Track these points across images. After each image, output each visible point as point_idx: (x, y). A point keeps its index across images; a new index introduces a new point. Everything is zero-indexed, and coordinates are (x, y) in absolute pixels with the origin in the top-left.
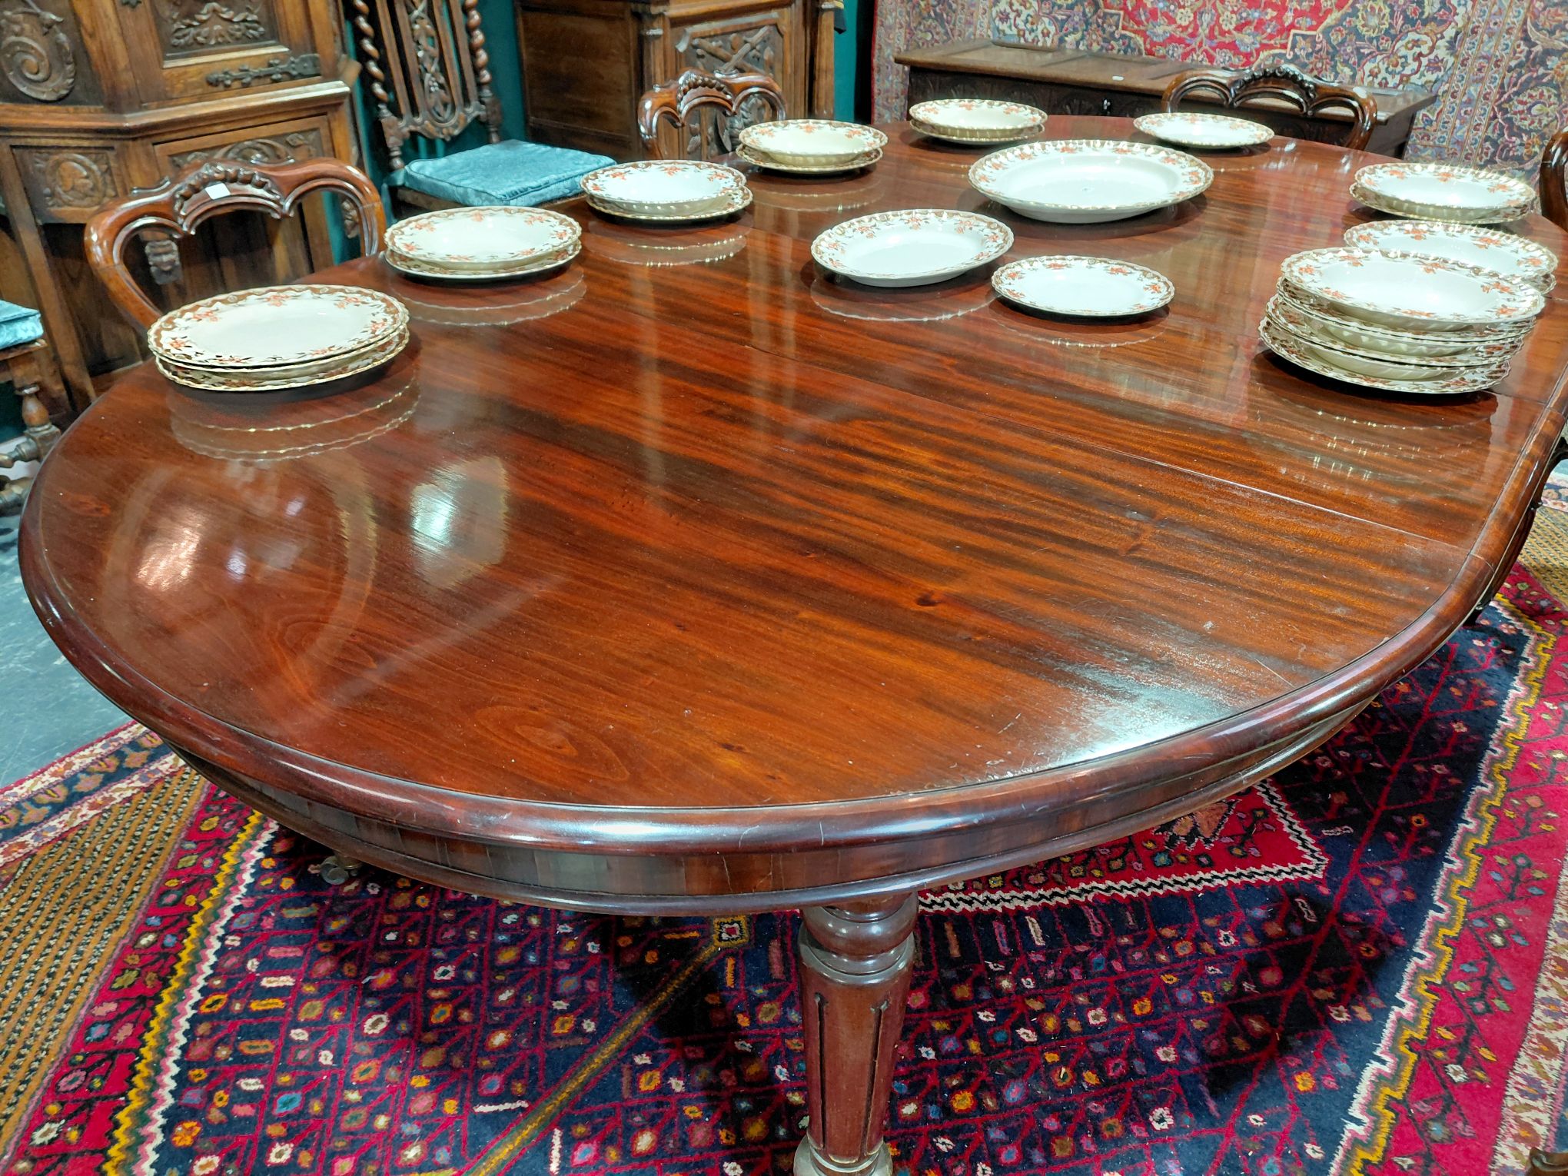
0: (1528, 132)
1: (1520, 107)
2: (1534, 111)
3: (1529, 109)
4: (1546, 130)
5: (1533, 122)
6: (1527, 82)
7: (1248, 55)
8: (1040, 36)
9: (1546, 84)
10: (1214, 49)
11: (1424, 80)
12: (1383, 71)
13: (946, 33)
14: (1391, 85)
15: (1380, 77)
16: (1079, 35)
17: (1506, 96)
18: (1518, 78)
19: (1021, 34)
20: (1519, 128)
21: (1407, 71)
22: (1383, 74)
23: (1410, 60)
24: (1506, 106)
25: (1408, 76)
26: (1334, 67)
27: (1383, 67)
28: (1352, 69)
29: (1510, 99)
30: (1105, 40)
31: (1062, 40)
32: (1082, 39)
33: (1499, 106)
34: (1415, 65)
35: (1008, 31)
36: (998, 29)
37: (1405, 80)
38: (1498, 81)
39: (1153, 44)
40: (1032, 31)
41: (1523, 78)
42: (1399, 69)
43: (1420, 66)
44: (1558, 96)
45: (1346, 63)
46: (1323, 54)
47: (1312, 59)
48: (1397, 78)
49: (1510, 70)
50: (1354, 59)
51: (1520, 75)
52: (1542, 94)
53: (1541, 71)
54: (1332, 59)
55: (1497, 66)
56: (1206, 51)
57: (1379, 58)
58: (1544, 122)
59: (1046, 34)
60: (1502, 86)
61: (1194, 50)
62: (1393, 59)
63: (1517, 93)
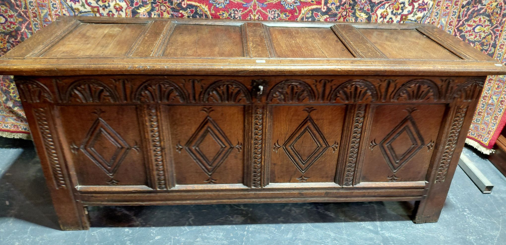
0: (474, 43)
1: (469, 28)
2: (477, 30)
3: (474, 29)
4: (484, 40)
5: (476, 36)
6: (472, 13)
7: (292, 12)
8: (114, 11)
9: (483, 14)
10: (265, 9)
11: (416, 17)
12: (390, 14)
13: (20, 15)
14: (395, 22)
15: (388, 17)
16: (149, 7)
17: (461, 22)
18: (467, 11)
19: (95, 10)
20: (468, 40)
21: (405, 12)
22: (390, 15)
23: (407, 5)
24: (461, 28)
25: (406, 16)
26: (354, 14)
27: (389, 11)
28: (367, 13)
29: (463, 25)
30: (173, 9)
31: (134, 13)
32: (153, 9)
33: (458, 29)
34: (410, 8)
35: (82, 9)
36: (71, 7)
37: (404, 18)
38: (457, 14)
39: (217, 10)
40: (105, 7)
41: (470, 11)
42: (400, 11)
43: (413, 9)
44: (490, 21)
45: (362, 10)
46: (347, 6)
47: (340, 10)
48: (399, 17)
49: (463, 7)
50: (367, 7)
51: (468, 9)
52: (480, 20)
53: (480, 6)
54: (353, 8)
55: (456, 5)
56: (259, 11)
57: (387, 5)
58: (483, 36)
59: (119, 9)
60: (459, 17)
61: (250, 11)
62: (396, 5)
63: (467, 20)
